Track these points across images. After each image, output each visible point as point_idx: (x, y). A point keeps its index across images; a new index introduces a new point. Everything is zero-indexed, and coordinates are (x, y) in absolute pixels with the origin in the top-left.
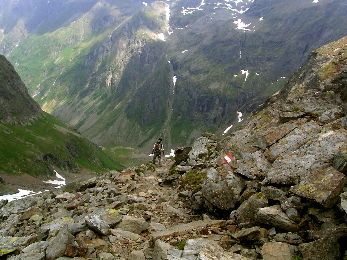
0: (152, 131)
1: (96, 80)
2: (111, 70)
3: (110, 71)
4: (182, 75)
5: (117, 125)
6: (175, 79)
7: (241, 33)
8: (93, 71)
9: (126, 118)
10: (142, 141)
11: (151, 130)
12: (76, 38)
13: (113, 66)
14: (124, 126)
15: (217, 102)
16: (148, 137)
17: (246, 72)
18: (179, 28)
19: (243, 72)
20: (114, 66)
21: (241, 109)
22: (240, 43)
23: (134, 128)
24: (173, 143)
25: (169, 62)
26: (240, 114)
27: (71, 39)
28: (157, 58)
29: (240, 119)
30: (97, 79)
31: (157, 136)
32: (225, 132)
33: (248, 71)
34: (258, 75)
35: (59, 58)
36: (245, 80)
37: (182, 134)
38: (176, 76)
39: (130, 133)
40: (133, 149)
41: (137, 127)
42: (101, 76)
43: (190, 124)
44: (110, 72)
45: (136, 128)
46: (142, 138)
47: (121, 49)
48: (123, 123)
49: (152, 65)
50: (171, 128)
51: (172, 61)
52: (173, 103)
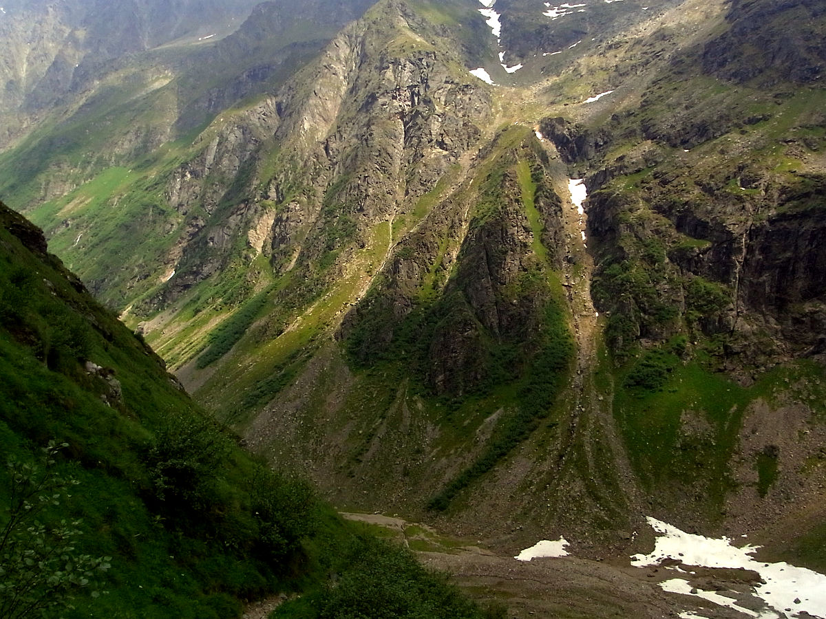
0: (500, 421)
1: (207, 243)
2: (272, 194)
3: (267, 197)
5: (298, 401)
6: (577, 191)
8: (196, 218)
9: (346, 369)
10: (449, 475)
11: (494, 416)
12: (146, 135)
13: (282, 176)
14: (334, 402)
16: (479, 452)
20: (286, 176)
23: (392, 411)
24: (644, 480)
25: (540, 137)
27: (130, 141)
28: (476, 132)
30: (212, 239)
31: (541, 445)
35: (76, 201)
38: (579, 180)
39: (371, 436)
40: (400, 522)
41: (411, 403)
42: (229, 228)
43: (720, 375)
44: (269, 202)
45: (407, 413)
46: (444, 460)
47: (320, 115)
48: (330, 391)
49: (456, 156)
50: (611, 399)
51: (553, 127)
52: (589, 282)
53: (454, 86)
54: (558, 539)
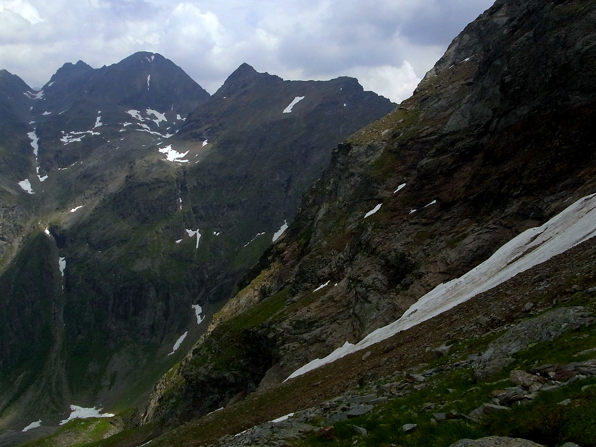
0: (24, 377)
4: (76, 254)
6: (62, 264)
7: (176, 167)
11: (22, 376)
15: (152, 294)
16: (15, 391)
17: (195, 232)
18: (59, 169)
19: (191, 233)
21: (197, 299)
22: (178, 185)
24: (73, 392)
25: (47, 232)
26: (198, 309)
28: (21, 227)
29: (199, 317)
31: (37, 385)
32: (176, 347)
33: (198, 230)
34: (217, 234)
36: (197, 247)
37: (90, 370)
38: (63, 258)
43: (105, 346)
49: (11, 243)
50: (65, 362)
51: (54, 230)
52: (63, 310)
53: (7, 209)
54: (38, 421)
